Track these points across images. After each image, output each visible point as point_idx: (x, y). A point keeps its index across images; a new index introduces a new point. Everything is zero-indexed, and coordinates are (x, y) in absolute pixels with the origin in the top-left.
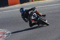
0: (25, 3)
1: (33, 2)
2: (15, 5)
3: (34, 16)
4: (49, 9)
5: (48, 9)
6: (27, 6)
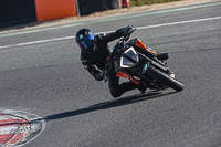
0: (97, 14)
1: (126, 9)
3: (129, 58)
4: (188, 35)
5: (183, 36)
6: (104, 23)
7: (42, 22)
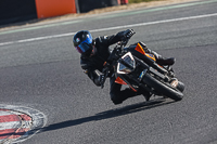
2: (63, 19)
3: (125, 64)
4: (186, 31)
5: (181, 32)
7: (42, 19)
